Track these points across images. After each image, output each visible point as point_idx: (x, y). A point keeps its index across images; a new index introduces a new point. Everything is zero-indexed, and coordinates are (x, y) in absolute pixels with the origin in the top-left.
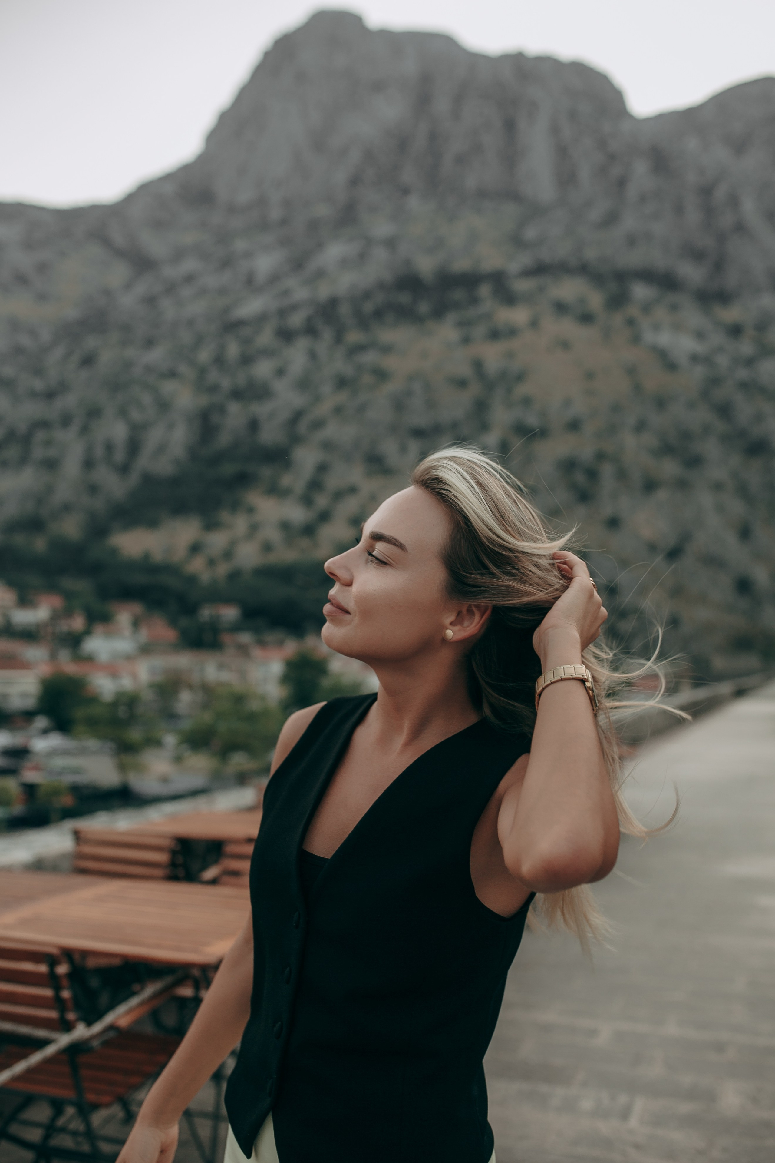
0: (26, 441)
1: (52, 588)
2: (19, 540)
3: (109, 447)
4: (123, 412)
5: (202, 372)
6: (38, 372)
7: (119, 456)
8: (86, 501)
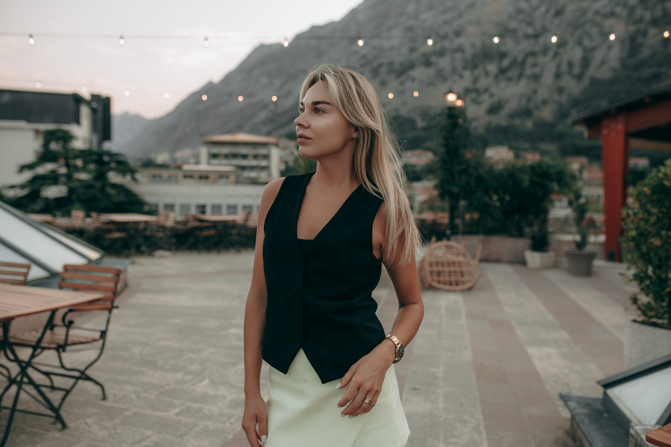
1: (535, 149)
2: (517, 122)
3: (570, 64)
4: (579, 43)
5: (632, 10)
6: (530, 24)
7: (577, 70)
8: (556, 97)
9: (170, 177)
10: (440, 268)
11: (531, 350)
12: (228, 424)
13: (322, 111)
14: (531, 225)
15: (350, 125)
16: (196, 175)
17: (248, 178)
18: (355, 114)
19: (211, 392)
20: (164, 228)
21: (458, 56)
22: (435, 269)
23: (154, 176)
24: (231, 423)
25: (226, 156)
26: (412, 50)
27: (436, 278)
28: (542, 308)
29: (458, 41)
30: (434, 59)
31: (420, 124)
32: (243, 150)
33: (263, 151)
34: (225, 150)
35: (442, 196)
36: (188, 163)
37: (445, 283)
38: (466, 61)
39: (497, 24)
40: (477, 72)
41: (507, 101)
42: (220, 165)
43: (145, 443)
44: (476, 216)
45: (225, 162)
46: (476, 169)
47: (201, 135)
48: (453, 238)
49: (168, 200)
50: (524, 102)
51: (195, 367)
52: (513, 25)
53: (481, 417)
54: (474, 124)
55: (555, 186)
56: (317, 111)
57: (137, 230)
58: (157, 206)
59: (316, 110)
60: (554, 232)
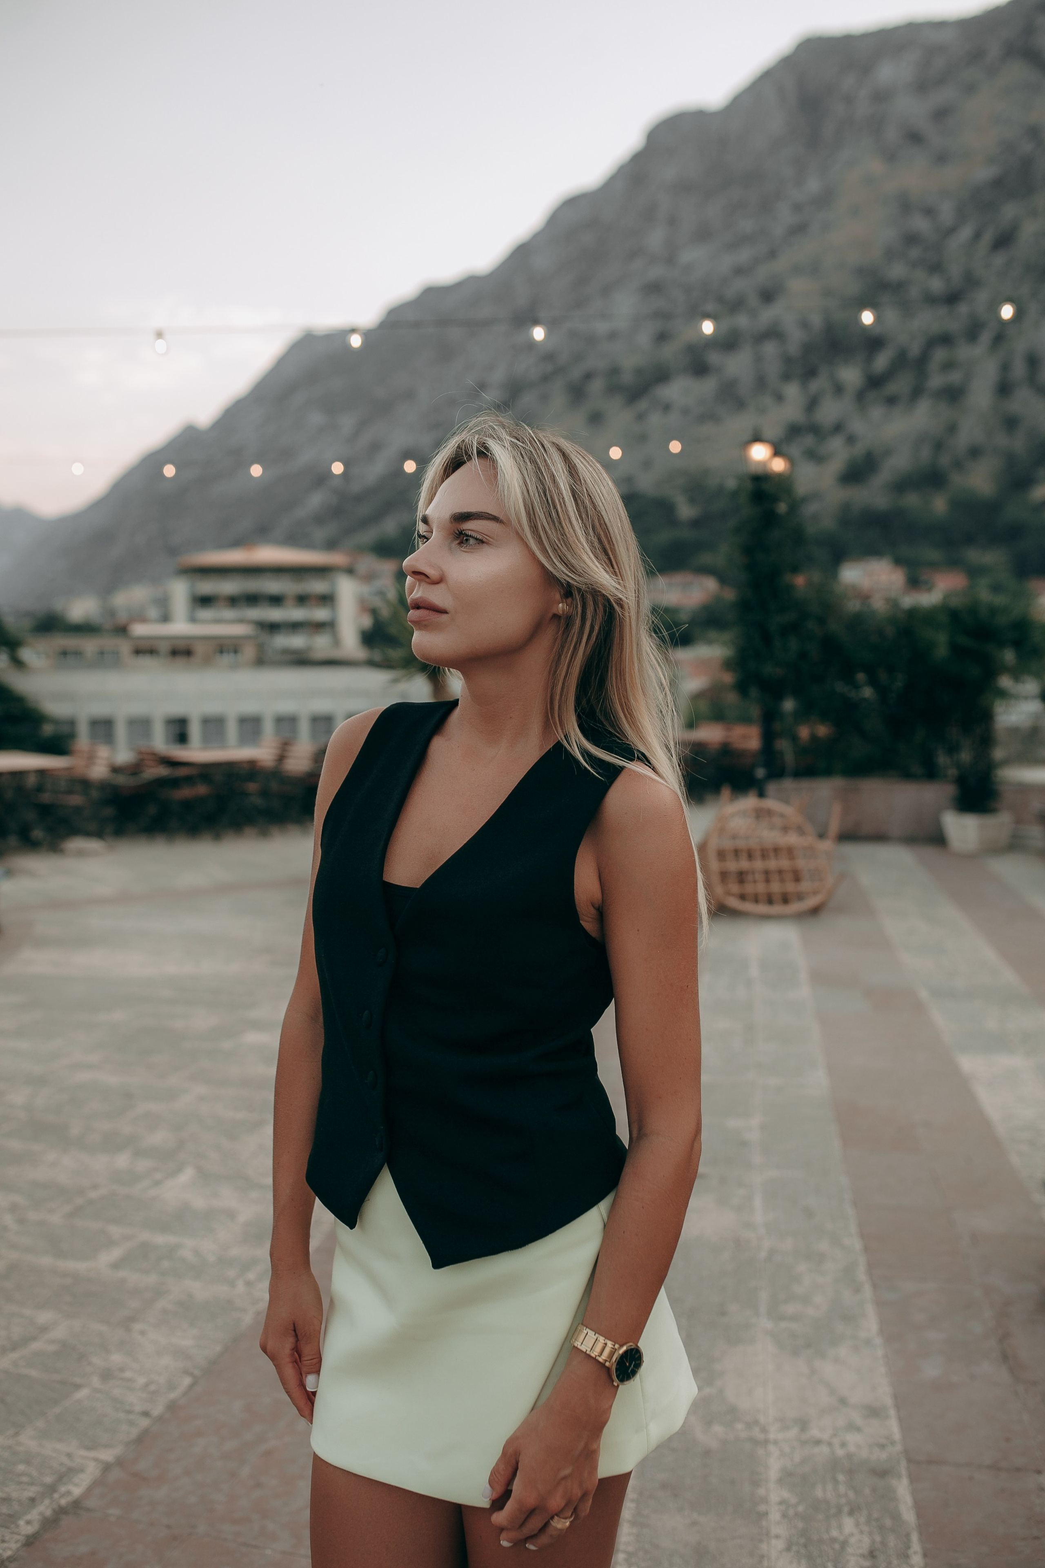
0: (921, 363)
1: (953, 563)
2: (912, 500)
3: (1033, 361)
6: (936, 268)
8: (1002, 440)
9: (102, 653)
10: (744, 864)
11: (968, 1063)
12: (240, 1287)
13: (476, 539)
14: (953, 749)
15: (549, 579)
16: (164, 647)
17: (286, 651)
18: (564, 550)
19: (199, 1203)
20: (85, 784)
21: (770, 349)
22: (732, 866)
23: (65, 653)
24: (248, 1283)
25: (233, 601)
26: (662, 337)
27: (735, 888)
28: (989, 954)
29: (768, 315)
30: (714, 358)
31: (686, 511)
32: (272, 586)
33: (318, 586)
34: (229, 587)
35: (742, 687)
36: (143, 620)
37: (756, 900)
38: (788, 361)
39: (860, 271)
40: (815, 385)
41: (888, 452)
42: (218, 621)
43: (36, 1346)
44: (823, 730)
45: (229, 613)
46: (821, 621)
47: (173, 551)
48: (771, 788)
49: (100, 710)
50: (926, 453)
51: (159, 1138)
52: (897, 271)
53: (857, 1244)
54: (811, 509)
55: (1009, 656)
56: (465, 539)
57: (20, 789)
58: (72, 723)
59: (462, 536)
60: (1006, 762)
